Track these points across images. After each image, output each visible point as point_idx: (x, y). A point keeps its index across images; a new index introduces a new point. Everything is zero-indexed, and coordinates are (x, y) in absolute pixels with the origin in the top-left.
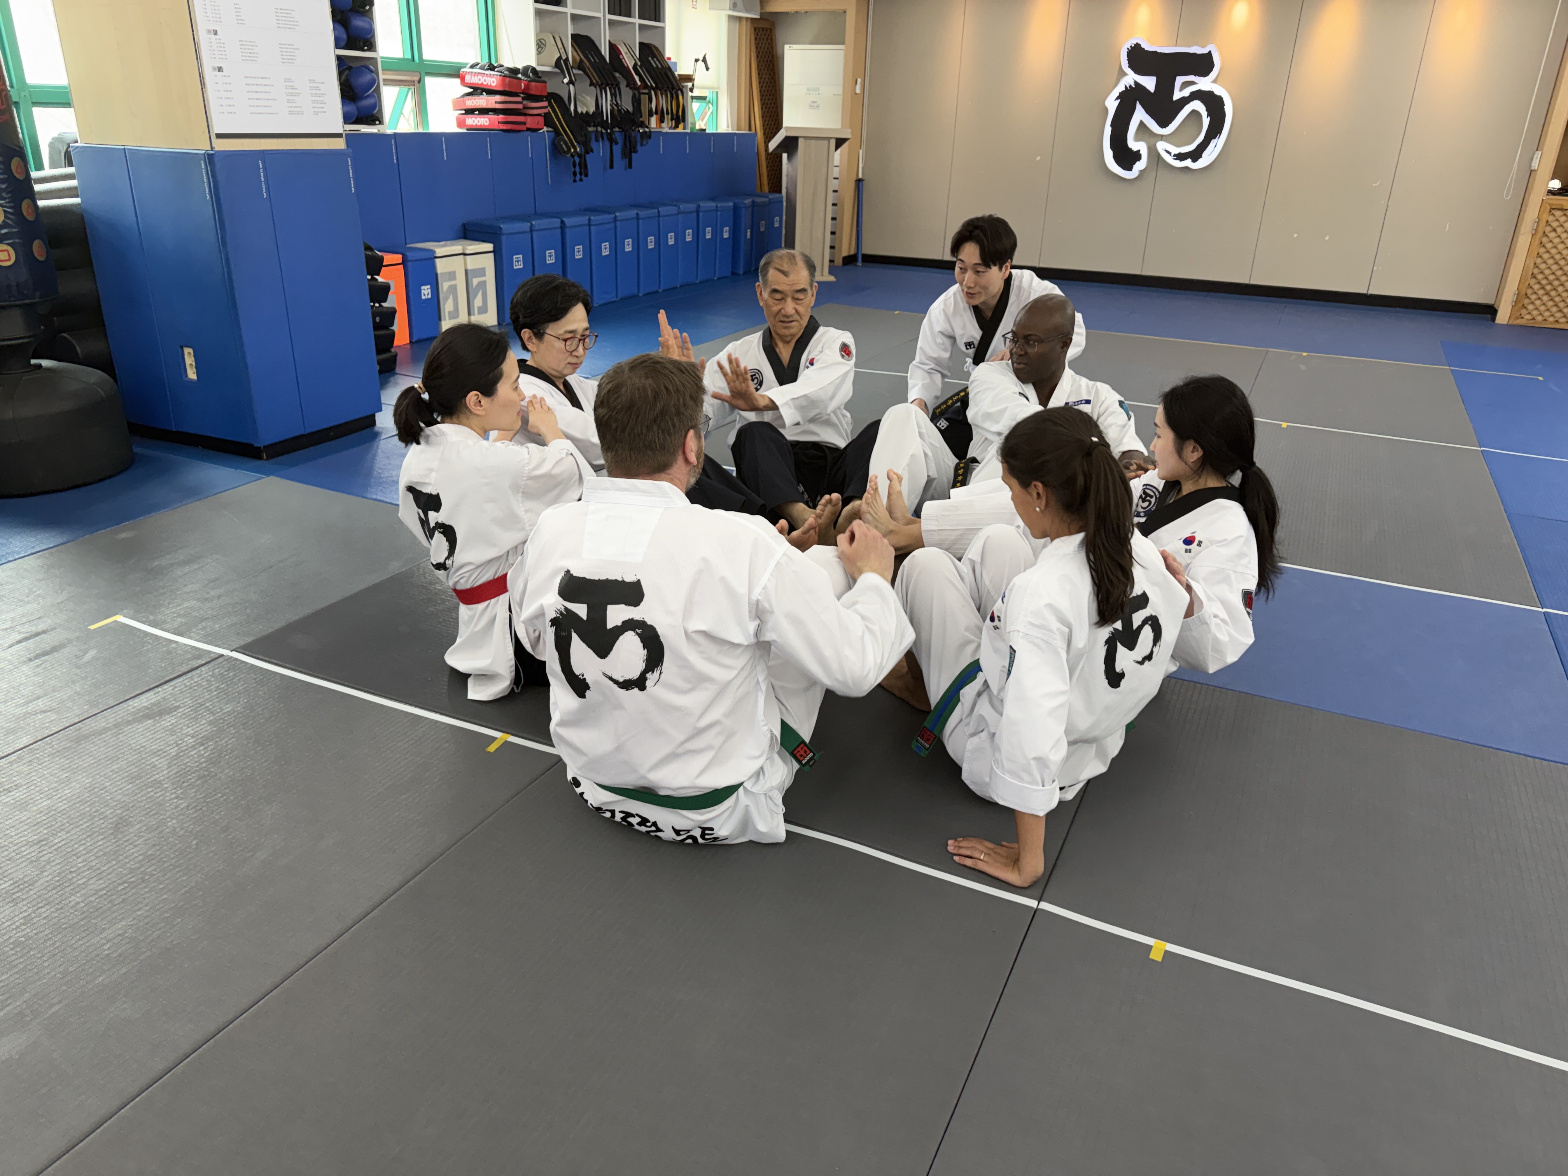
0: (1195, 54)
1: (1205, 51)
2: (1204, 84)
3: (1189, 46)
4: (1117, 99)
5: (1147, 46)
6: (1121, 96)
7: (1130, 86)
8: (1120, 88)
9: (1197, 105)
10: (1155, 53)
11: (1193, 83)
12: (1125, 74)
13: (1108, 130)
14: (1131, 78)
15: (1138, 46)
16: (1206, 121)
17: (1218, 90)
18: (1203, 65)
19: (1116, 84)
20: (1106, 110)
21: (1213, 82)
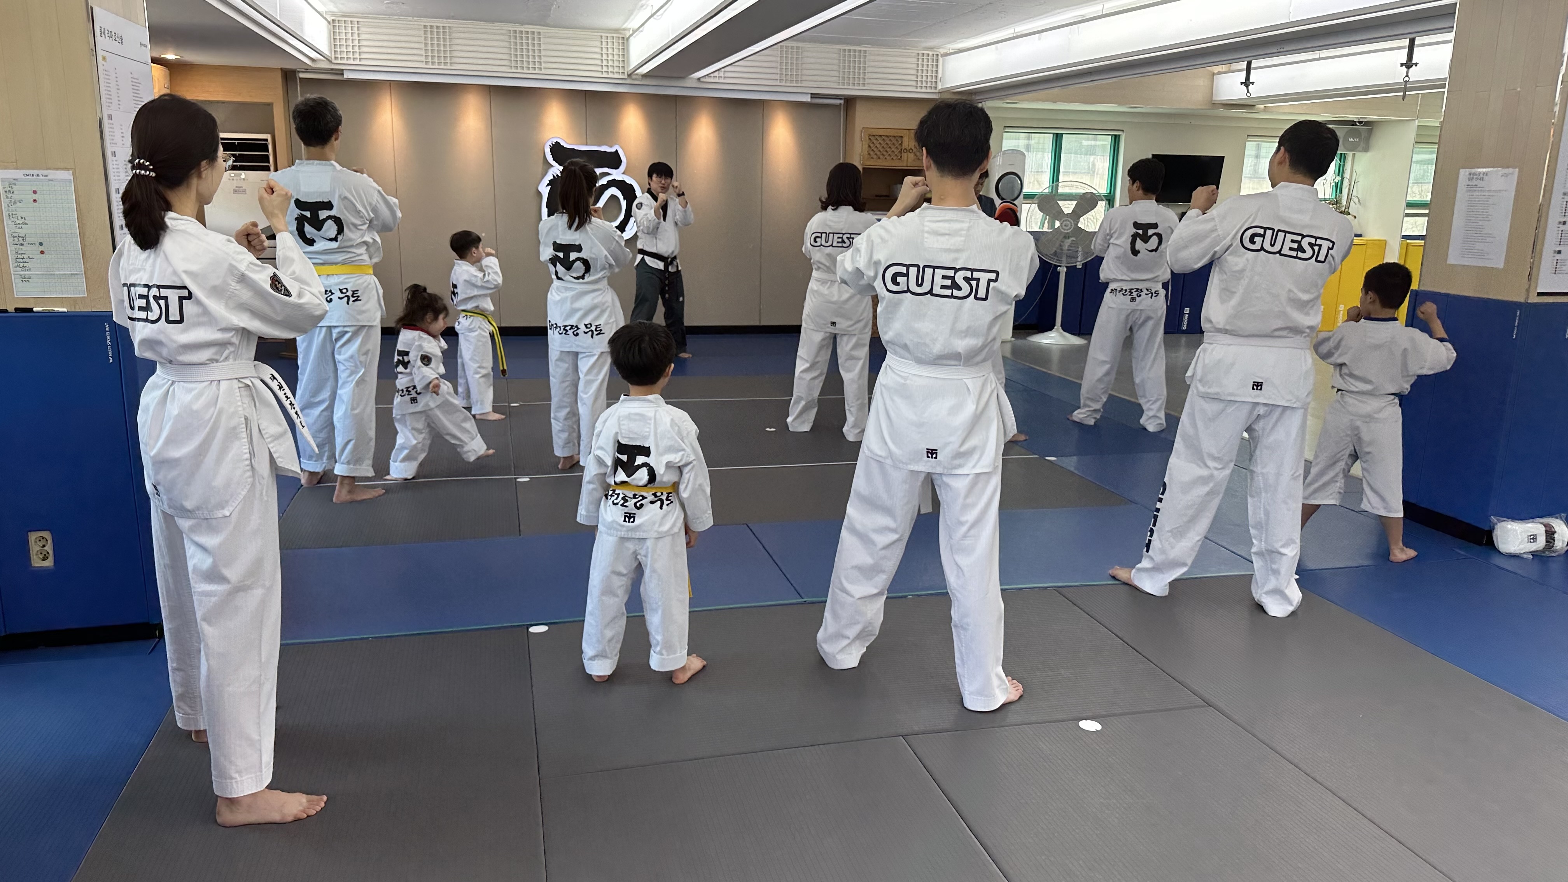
1: (613, 150)
2: (616, 174)
3: (599, 145)
4: (548, 185)
5: (566, 144)
6: (551, 183)
7: (557, 175)
8: (549, 177)
9: (614, 191)
10: (572, 150)
11: (608, 174)
13: (544, 210)
14: (557, 168)
15: (557, 143)
16: (624, 204)
17: (629, 180)
18: (613, 160)
19: (545, 174)
20: (539, 194)
21: (623, 173)
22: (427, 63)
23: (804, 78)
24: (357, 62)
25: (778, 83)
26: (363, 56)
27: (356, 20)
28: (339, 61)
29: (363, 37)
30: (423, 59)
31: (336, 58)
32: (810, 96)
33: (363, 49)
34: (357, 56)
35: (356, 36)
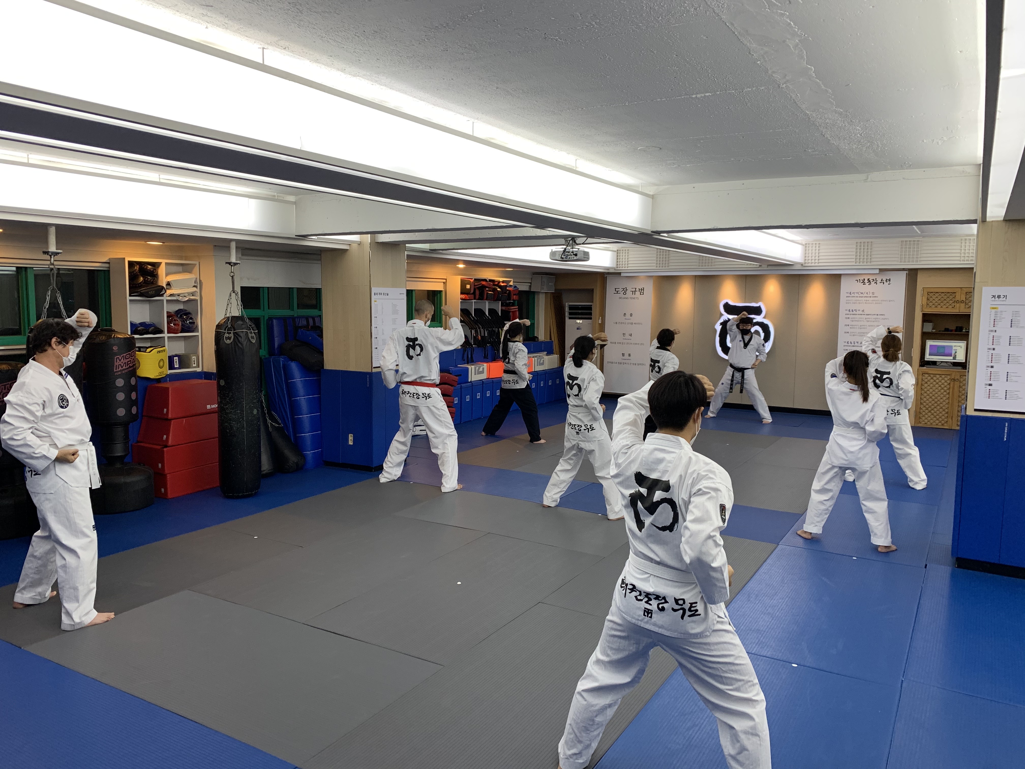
0: (753, 307)
1: (758, 305)
2: (759, 319)
3: (750, 303)
4: (720, 325)
5: (731, 303)
6: (722, 324)
7: (726, 320)
8: (721, 320)
9: (757, 328)
10: (735, 306)
11: (754, 318)
12: (721, 315)
13: (718, 339)
14: (726, 316)
15: (727, 303)
16: (762, 335)
17: (766, 321)
18: (758, 311)
19: (719, 319)
20: (716, 331)
21: (764, 318)
22: (657, 267)
23: (873, 260)
24: (626, 268)
25: (854, 264)
26: (629, 265)
27: (627, 249)
28: (618, 269)
29: (630, 256)
30: (655, 265)
31: (617, 267)
32: (878, 270)
33: (629, 262)
34: (626, 266)
35: (626, 257)
